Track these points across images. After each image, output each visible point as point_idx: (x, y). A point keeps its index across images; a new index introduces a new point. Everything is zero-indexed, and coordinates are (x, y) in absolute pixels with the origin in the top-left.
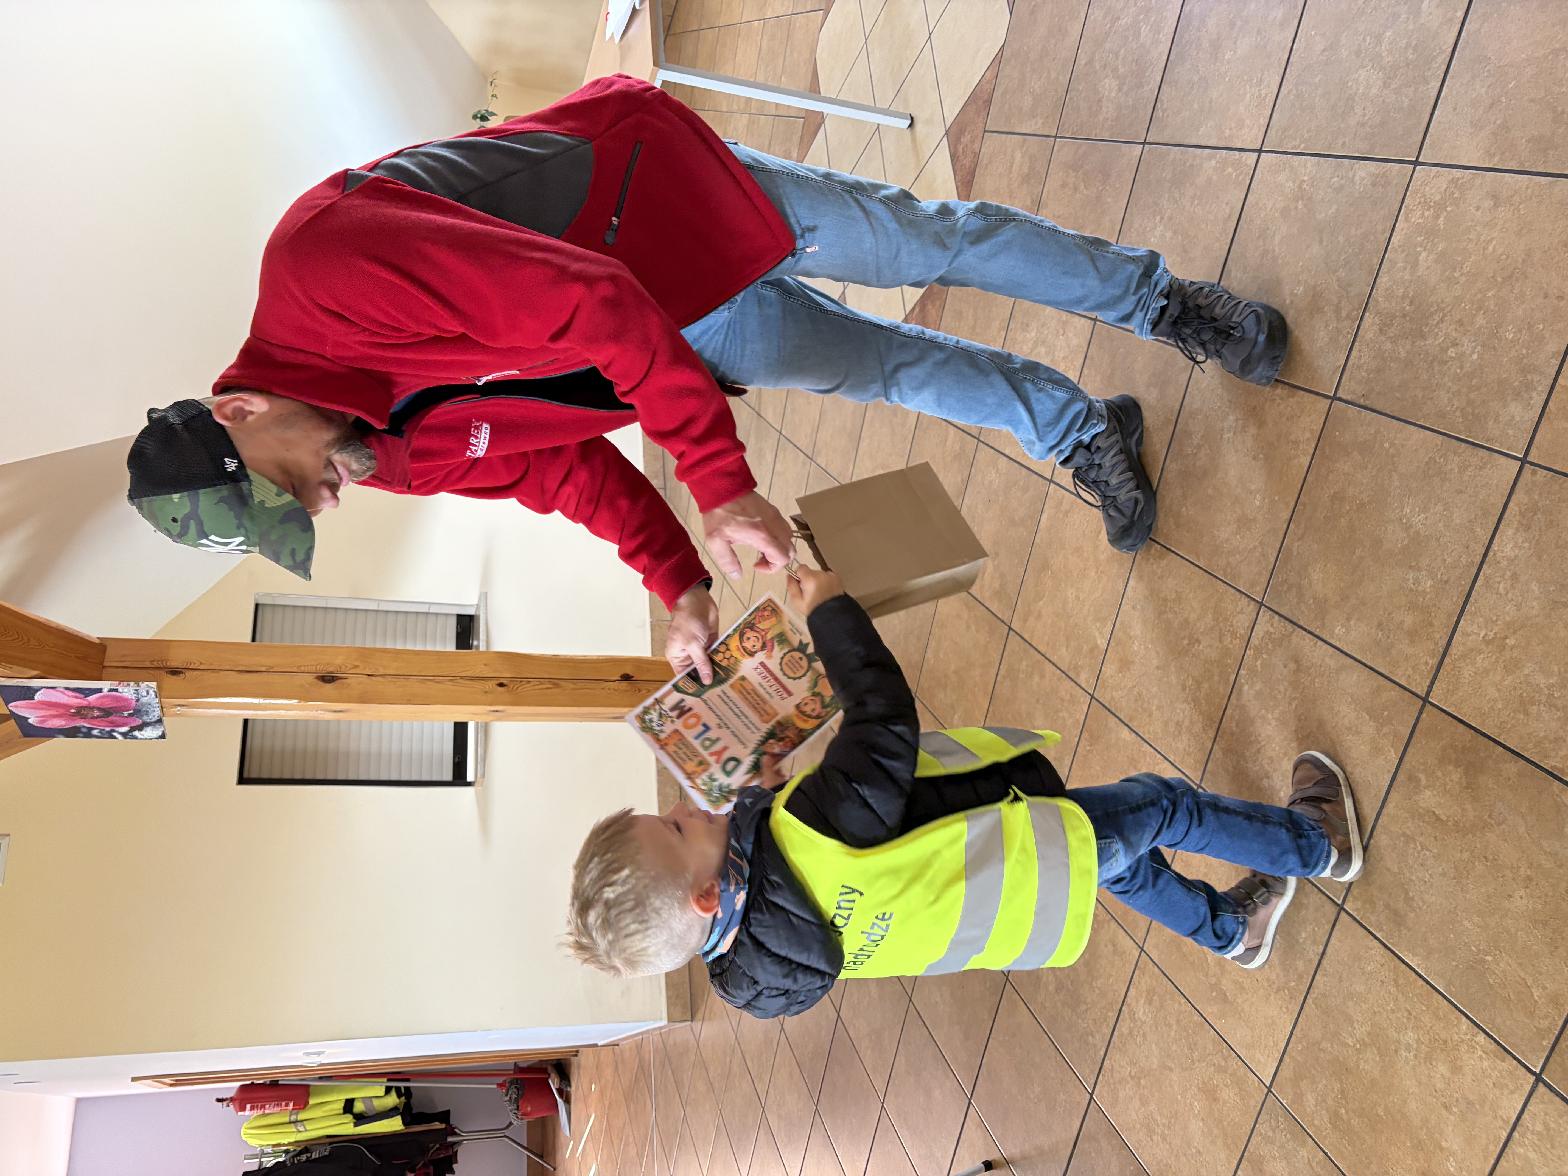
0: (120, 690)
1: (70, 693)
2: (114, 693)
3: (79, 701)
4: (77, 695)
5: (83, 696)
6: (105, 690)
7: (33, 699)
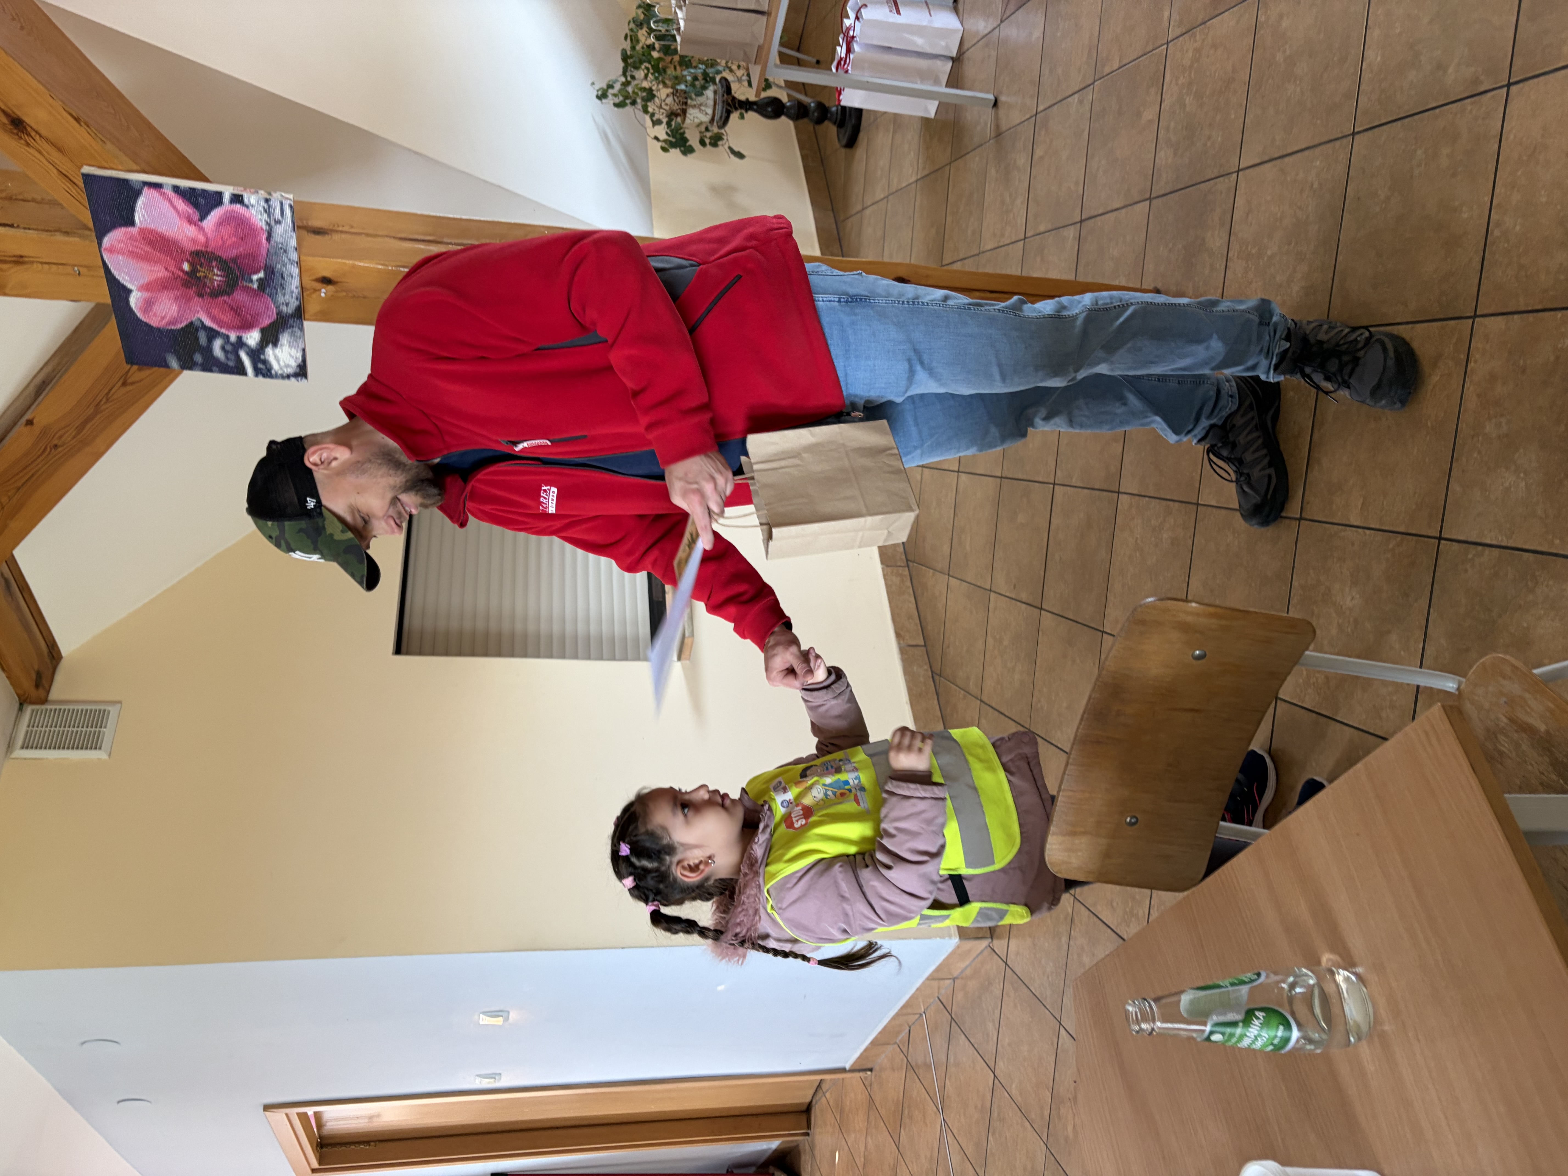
0: (246, 201)
1: (181, 205)
2: (238, 207)
3: (191, 231)
4: (190, 210)
5: (196, 216)
6: (226, 198)
7: (132, 223)
